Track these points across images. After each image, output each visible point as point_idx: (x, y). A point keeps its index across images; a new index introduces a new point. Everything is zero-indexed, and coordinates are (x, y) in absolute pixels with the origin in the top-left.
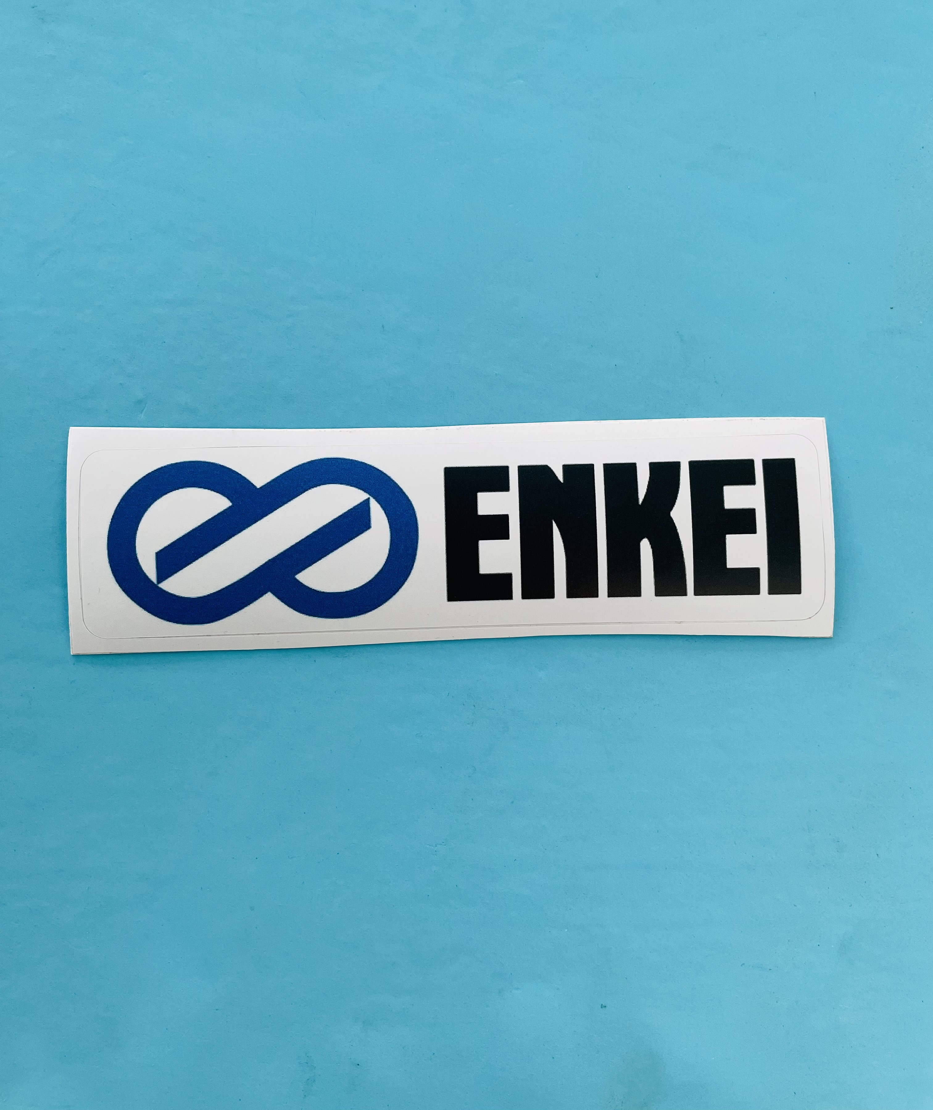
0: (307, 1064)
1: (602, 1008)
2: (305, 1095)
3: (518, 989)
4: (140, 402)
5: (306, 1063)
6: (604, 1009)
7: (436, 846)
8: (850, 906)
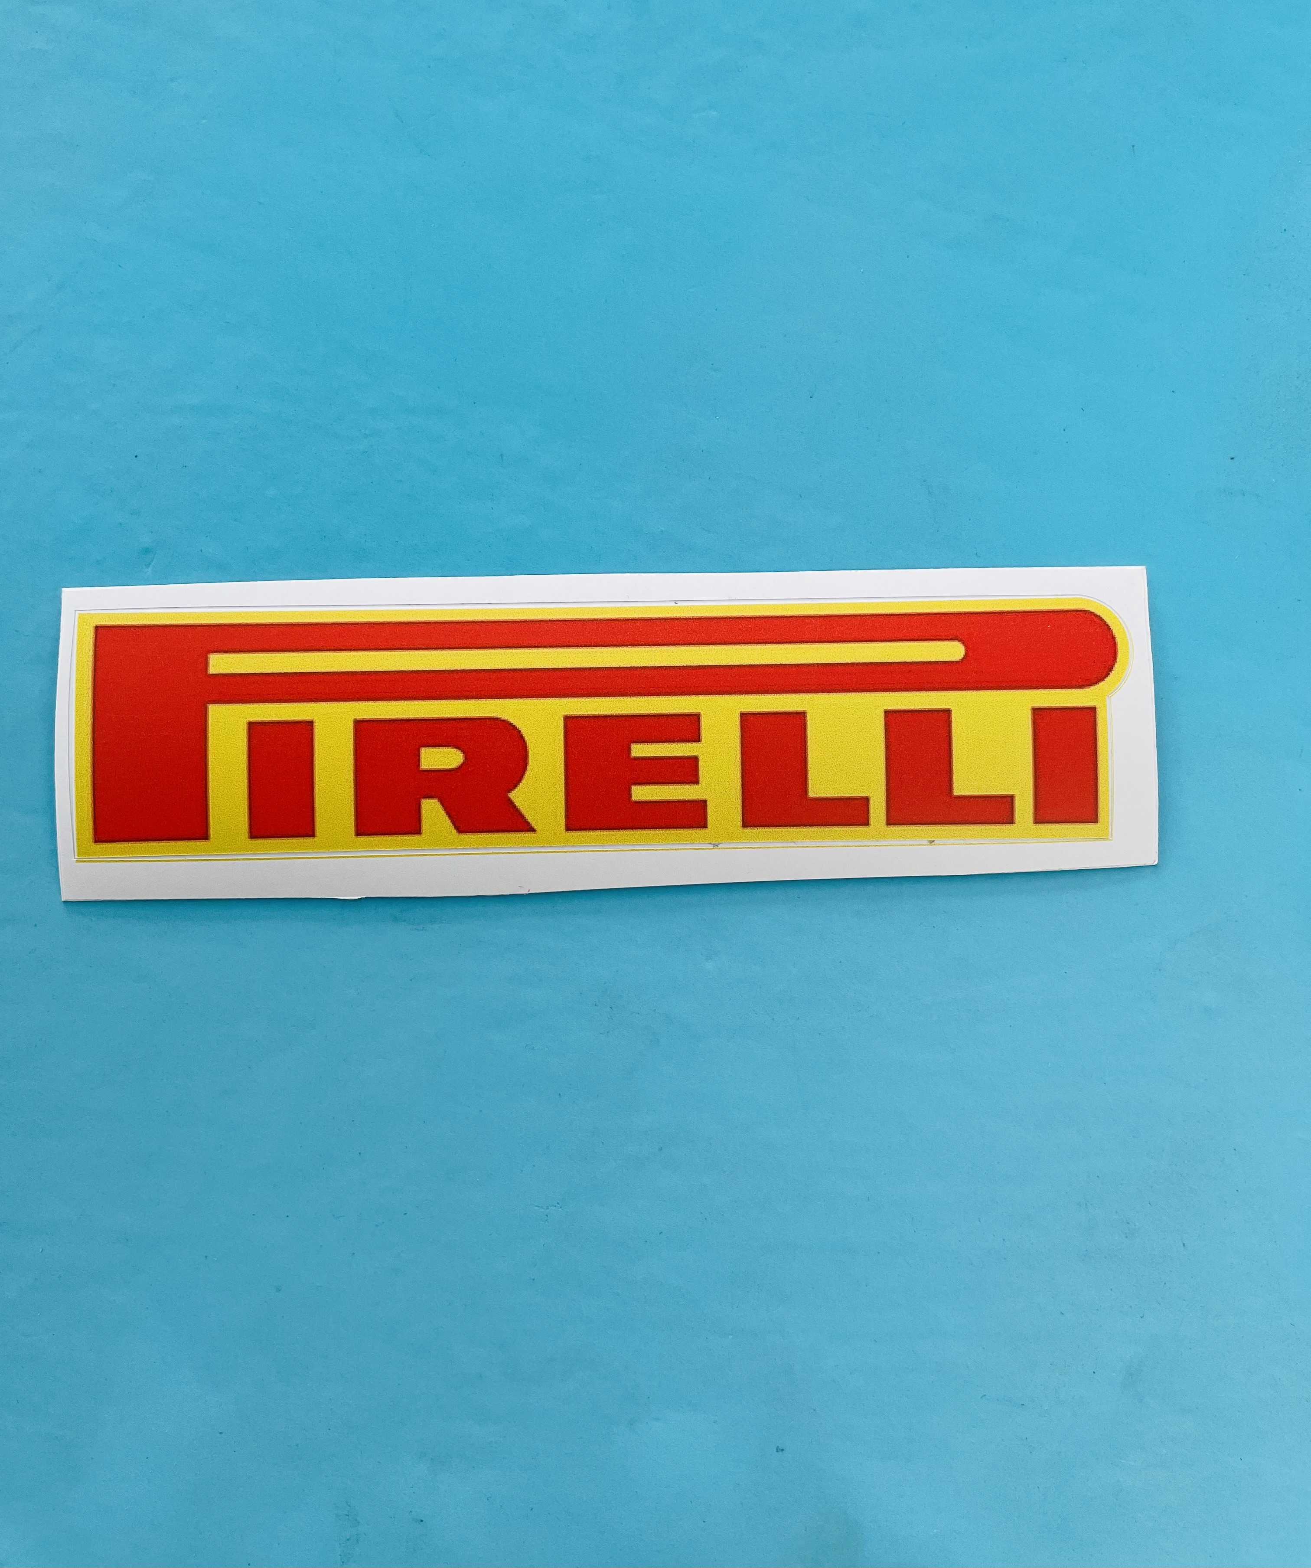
0: (347, 1517)
1: (777, 1451)
2: (343, 1561)
3: (657, 1419)
4: (147, 551)
5: (347, 1515)
6: (781, 1453)
7: (548, 1208)
8: (1141, 1317)
